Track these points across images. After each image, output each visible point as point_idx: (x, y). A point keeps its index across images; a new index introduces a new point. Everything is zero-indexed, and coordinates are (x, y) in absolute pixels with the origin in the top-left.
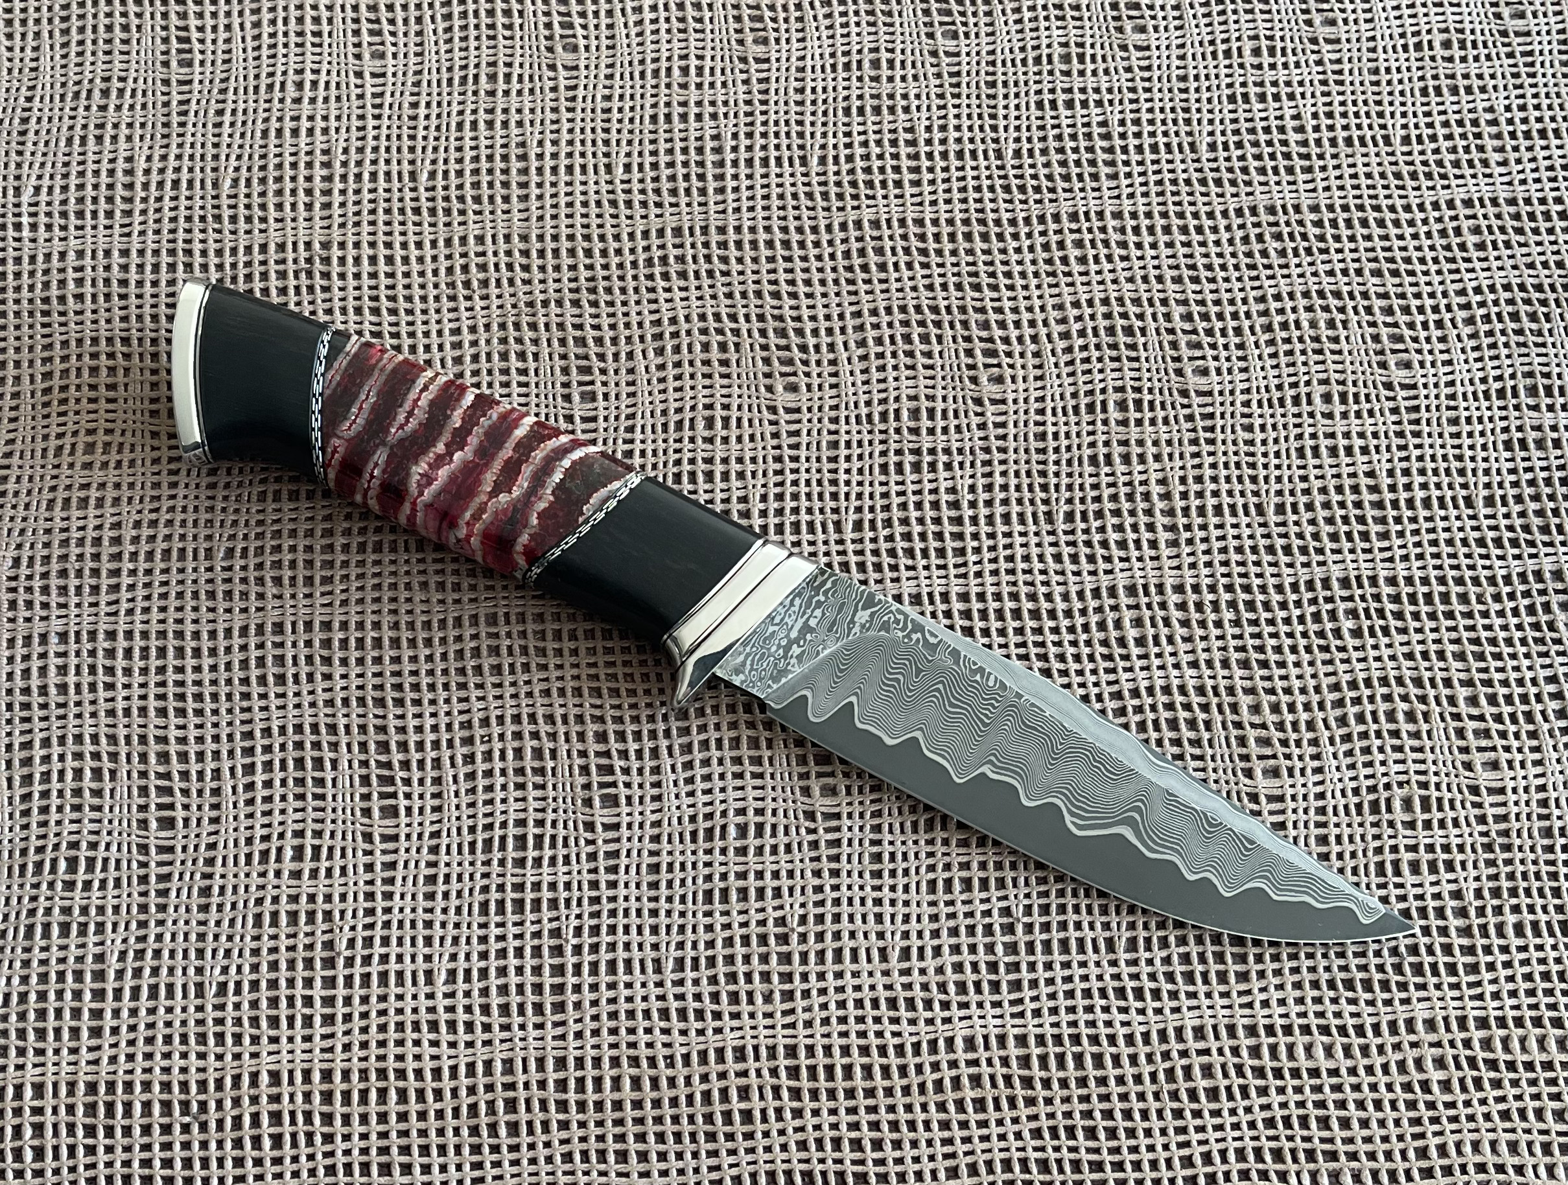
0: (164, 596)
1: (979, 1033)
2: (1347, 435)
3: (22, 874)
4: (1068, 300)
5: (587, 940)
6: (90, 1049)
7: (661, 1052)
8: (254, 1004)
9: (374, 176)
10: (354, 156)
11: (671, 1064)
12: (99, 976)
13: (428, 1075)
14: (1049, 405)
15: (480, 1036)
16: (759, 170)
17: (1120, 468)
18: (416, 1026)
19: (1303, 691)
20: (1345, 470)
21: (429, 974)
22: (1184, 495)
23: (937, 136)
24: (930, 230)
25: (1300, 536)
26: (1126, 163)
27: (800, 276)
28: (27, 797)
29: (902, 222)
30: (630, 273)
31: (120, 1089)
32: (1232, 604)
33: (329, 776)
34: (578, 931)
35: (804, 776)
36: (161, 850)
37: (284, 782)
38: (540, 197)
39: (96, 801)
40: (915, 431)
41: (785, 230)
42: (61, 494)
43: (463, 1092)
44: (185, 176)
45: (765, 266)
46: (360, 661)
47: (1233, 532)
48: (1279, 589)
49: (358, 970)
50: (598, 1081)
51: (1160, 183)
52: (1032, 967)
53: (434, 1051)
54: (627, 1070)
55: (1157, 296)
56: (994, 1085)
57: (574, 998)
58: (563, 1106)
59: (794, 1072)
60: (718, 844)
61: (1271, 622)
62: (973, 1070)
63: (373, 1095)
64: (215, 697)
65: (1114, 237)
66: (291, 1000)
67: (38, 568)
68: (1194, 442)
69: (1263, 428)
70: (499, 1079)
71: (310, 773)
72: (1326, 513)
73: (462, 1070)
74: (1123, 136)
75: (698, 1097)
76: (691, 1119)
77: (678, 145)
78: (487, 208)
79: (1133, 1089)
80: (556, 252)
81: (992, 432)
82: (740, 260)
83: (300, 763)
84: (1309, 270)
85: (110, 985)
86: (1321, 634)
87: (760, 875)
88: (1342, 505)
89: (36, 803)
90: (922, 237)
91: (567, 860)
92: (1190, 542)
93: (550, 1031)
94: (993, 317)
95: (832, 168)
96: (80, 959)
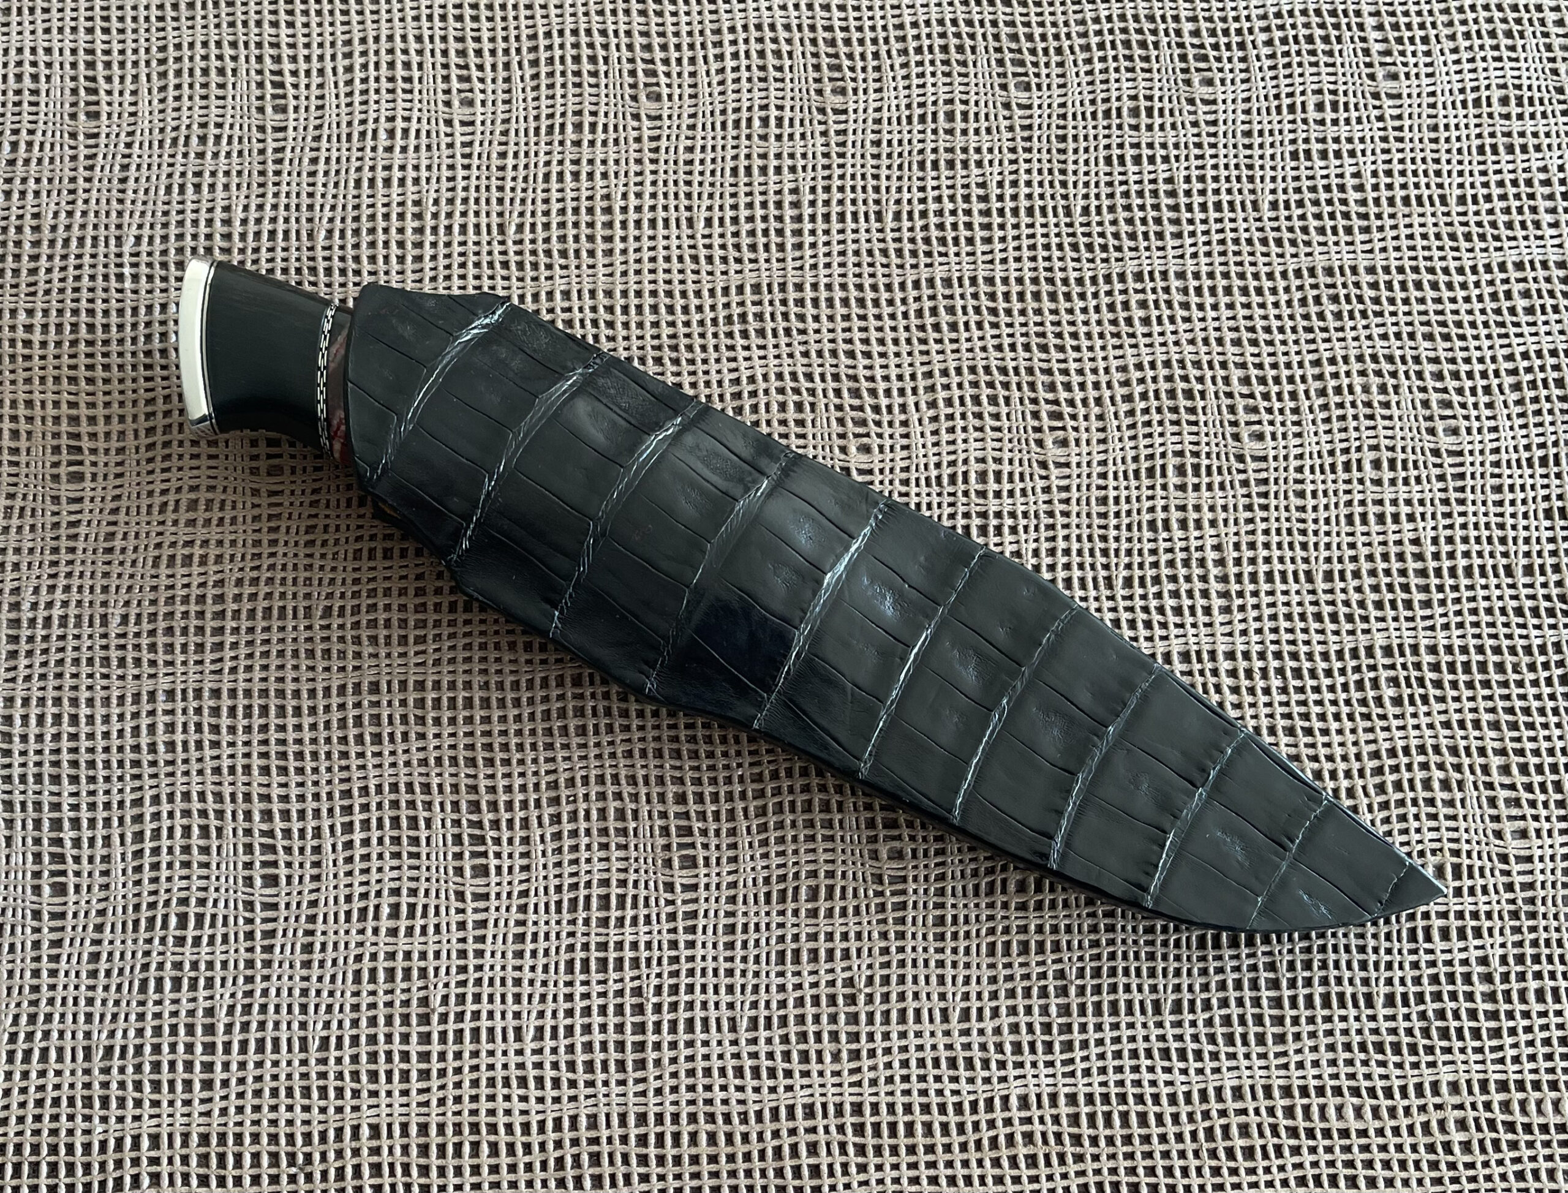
0: (266, 654)
1: (1032, 1092)
2: (1394, 502)
3: (136, 929)
4: (1131, 361)
5: (667, 999)
6: (203, 1101)
7: (735, 1109)
8: (355, 1059)
9: (463, 228)
10: (444, 208)
11: (745, 1121)
12: (210, 1029)
13: (518, 1130)
14: (1111, 469)
15: (566, 1092)
16: (836, 226)
17: (1178, 534)
18: (507, 1082)
19: (1345, 758)
20: (1392, 538)
21: (518, 1030)
22: (1238, 562)
23: (1009, 191)
24: (1000, 289)
25: (1347, 603)
26: (1191, 222)
27: (874, 335)
28: (138, 854)
29: (973, 281)
30: (711, 330)
31: (230, 1141)
32: (1280, 671)
33: (423, 834)
34: (658, 990)
35: (873, 840)
36: (266, 906)
37: (380, 841)
38: (624, 252)
39: (204, 858)
40: (982, 494)
41: (860, 287)
42: (166, 552)
43: (550, 1146)
44: (281, 227)
45: (841, 325)
46: (453, 721)
47: (1283, 599)
48: (1325, 656)
49: (451, 1027)
50: (676, 1136)
51: (1222, 242)
52: (1083, 1028)
53: (523, 1106)
54: (704, 1127)
55: (1217, 359)
56: (1045, 1142)
57: (654, 1055)
58: (643, 1160)
59: (859, 1129)
60: (791, 906)
61: (1317, 690)
62: (1026, 1128)
63: (467, 1149)
64: (315, 755)
65: (1177, 298)
66: (389, 1054)
67: (146, 626)
68: (1249, 508)
69: (1314, 494)
70: (584, 1134)
71: (405, 833)
72: (1372, 581)
73: (550, 1125)
74: (1188, 193)
75: (770, 1152)
76: (763, 1173)
77: (758, 199)
78: (573, 262)
79: (1174, 1147)
80: (639, 308)
81: (1056, 496)
82: (816, 318)
83: (396, 822)
84: (1363, 333)
85: (220, 1039)
86: (1363, 702)
87: (830, 937)
88: (1388, 573)
89: (147, 860)
90: (992, 296)
91: (648, 920)
92: (1242, 608)
93: (632, 1088)
94: (1059, 378)
95: (906, 224)
96: (191, 1013)
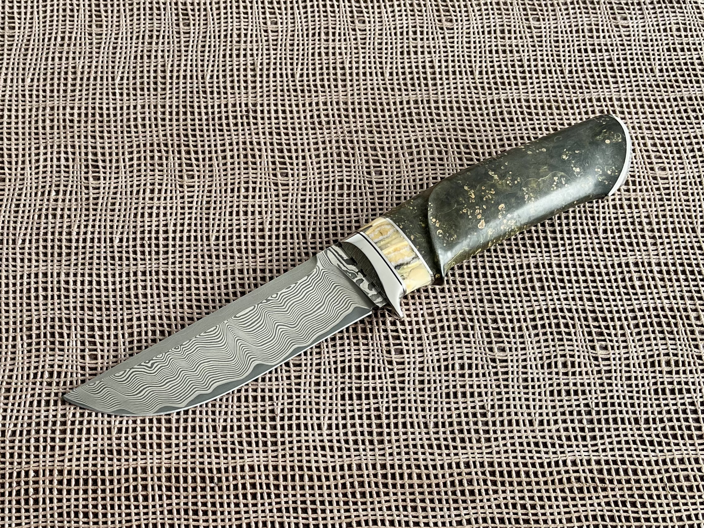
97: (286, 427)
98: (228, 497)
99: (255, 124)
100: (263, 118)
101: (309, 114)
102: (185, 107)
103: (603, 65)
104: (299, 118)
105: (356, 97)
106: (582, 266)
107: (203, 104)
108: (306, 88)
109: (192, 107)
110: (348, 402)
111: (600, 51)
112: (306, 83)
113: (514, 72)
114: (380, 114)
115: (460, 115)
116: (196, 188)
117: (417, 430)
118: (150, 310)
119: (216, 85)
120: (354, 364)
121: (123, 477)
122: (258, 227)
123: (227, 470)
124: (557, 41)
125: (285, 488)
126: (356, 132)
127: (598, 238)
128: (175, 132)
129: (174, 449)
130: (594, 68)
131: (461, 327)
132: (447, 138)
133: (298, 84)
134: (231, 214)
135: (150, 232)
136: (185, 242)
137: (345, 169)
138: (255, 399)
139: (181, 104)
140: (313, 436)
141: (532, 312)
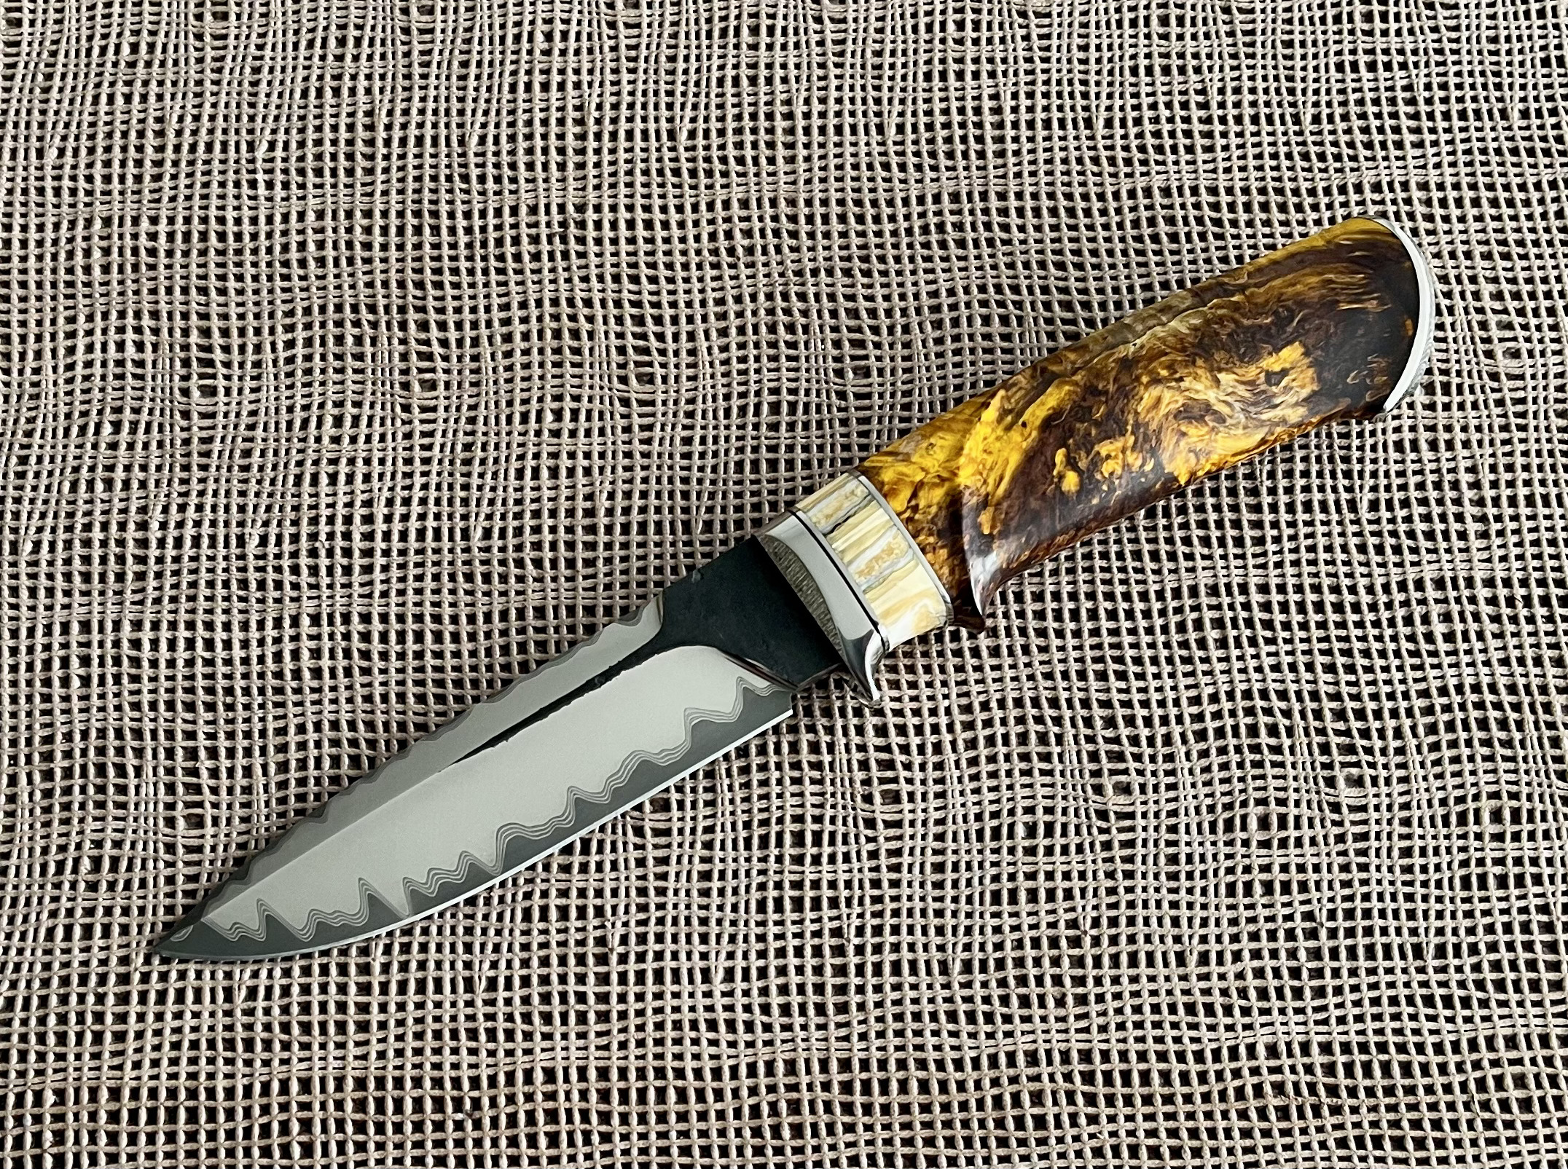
97: (632, 978)
98: (495, 1143)
99: (581, 255)
100: (598, 241)
101: (706, 230)
102: (418, 214)
103: (1393, 101)
104: (683, 240)
105: (817, 186)
106: (1317, 589)
107: (460, 208)
108: (702, 165)
109: (435, 214)
110: (772, 916)
111: (1388, 67)
112: (701, 153)
113: (1186, 120)
114: (871, 227)
115: (1055, 228)
116: (441, 413)
117: (924, 979)
118: (327, 706)
119: (491, 159)
120: (790, 827)
121: (257, 1102)
122: (581, 504)
123: (493, 1081)
124: (1289, 44)
125: (624, 1119)
126: (815, 272)
127: (1357, 522)
128: (394, 276)
129: (375, 1034)
130: (1371, 109)
131: (1033, 737)
132: (1024, 283)
133: (684, 155)
134: (520, 474)
135: (331, 520)
136: (413, 544)
137: (784, 363)
138: (564, 912)
139: (411, 207)
140: (691, 999)
141: (1196, 701)
